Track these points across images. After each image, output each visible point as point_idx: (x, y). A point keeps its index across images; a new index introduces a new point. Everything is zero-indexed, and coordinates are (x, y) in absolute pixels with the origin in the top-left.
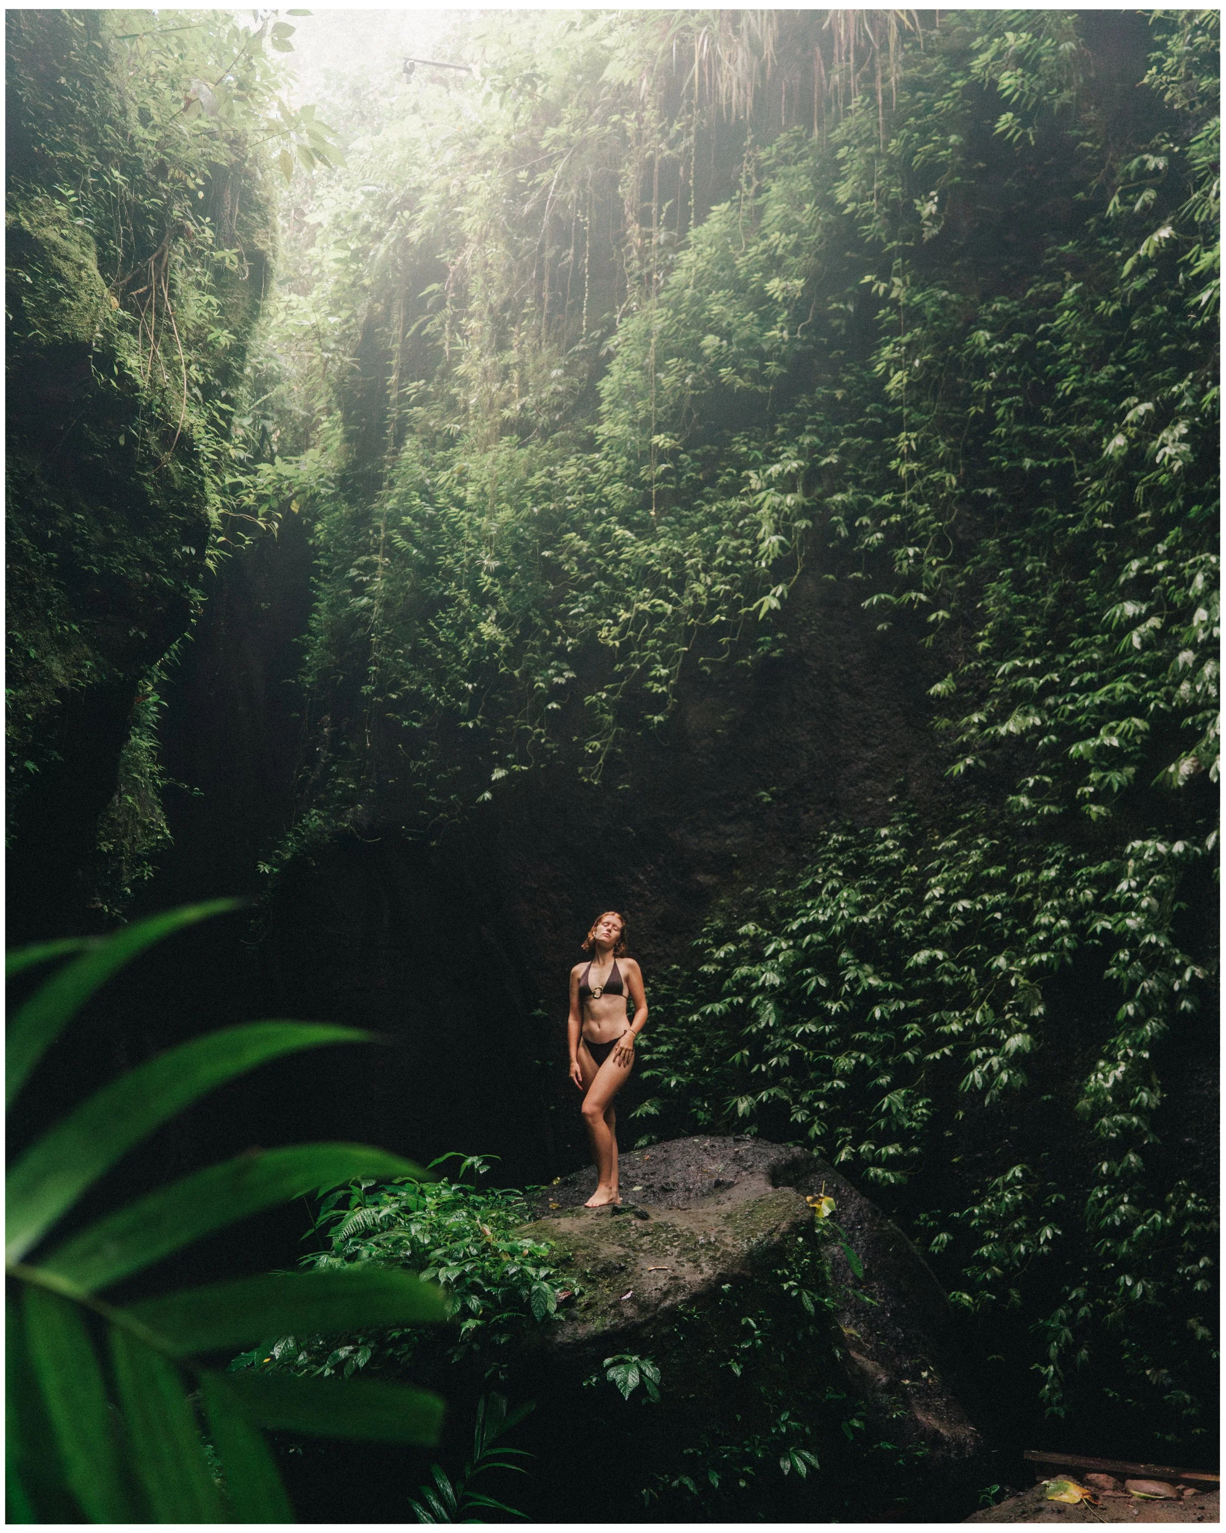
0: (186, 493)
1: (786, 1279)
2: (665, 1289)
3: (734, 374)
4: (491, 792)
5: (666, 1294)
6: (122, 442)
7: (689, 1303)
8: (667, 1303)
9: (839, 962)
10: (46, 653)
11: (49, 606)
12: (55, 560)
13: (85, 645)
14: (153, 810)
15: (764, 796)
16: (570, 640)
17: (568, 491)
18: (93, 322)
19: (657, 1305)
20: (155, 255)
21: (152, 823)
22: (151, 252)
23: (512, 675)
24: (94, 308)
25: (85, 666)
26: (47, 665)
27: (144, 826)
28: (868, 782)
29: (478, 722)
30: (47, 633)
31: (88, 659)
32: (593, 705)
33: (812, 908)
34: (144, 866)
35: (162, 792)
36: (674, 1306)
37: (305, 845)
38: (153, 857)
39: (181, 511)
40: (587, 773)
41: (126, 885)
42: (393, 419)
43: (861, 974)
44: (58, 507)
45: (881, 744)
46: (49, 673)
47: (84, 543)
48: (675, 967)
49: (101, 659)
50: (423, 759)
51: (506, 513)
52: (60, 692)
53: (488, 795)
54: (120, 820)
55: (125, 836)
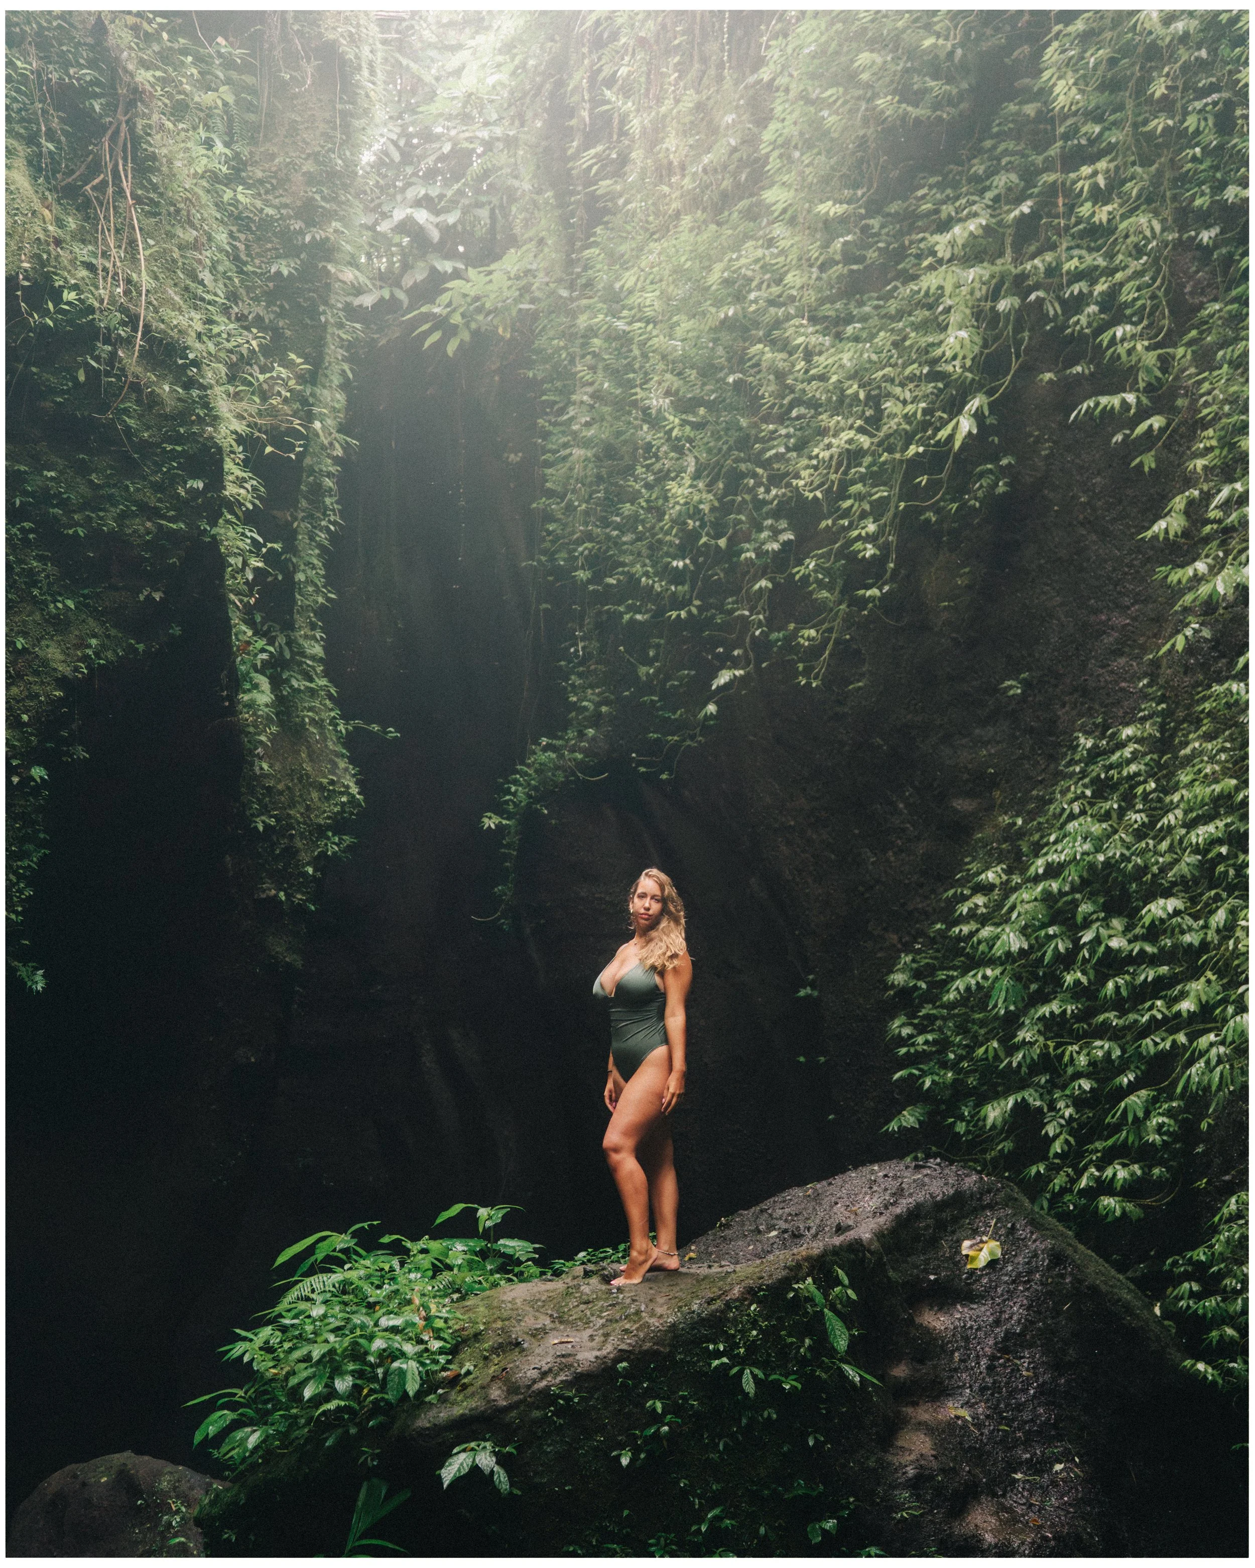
0: (183, 416)
1: (718, 1354)
2: (545, 1368)
3: (899, 102)
4: (716, 703)
5: (544, 1375)
6: (82, 378)
7: (566, 1384)
8: (543, 1383)
9: (1079, 919)
10: (39, 641)
11: (34, 584)
12: (31, 531)
13: (90, 621)
14: (335, 765)
15: (1011, 687)
16: (774, 492)
17: (754, 284)
18: (20, 249)
19: (529, 1387)
20: (110, 132)
21: (332, 782)
22: (104, 128)
23: (717, 546)
24: (20, 230)
25: (89, 646)
26: (40, 653)
27: (321, 788)
28: (1122, 661)
29: (694, 610)
30: (37, 616)
31: (95, 636)
32: (805, 578)
33: (1056, 842)
34: (328, 838)
35: (349, 741)
36: (548, 1387)
37: (535, 788)
38: (339, 825)
39: (178, 439)
40: (807, 672)
41: (308, 864)
42: (578, 202)
43: (1104, 932)
44: (23, 468)
45: (1133, 605)
46: (45, 663)
47: (63, 503)
48: (939, 926)
49: (113, 632)
50: (649, 662)
51: (685, 325)
52: (62, 682)
53: (712, 708)
54: (280, 787)
55: (292, 804)
